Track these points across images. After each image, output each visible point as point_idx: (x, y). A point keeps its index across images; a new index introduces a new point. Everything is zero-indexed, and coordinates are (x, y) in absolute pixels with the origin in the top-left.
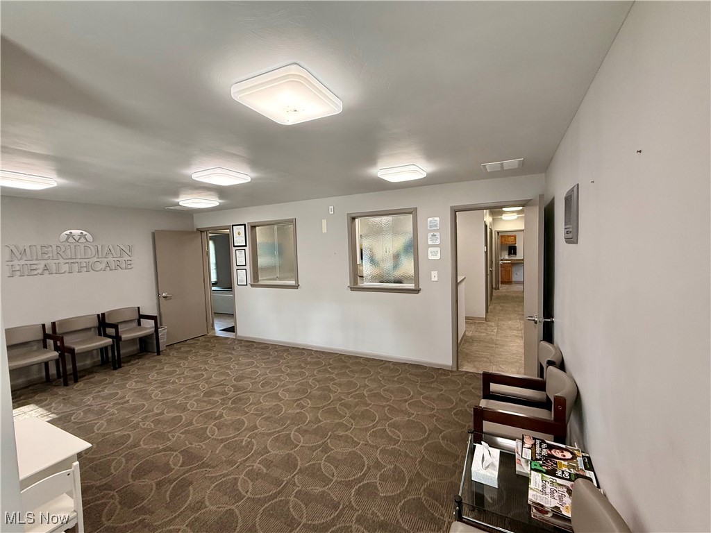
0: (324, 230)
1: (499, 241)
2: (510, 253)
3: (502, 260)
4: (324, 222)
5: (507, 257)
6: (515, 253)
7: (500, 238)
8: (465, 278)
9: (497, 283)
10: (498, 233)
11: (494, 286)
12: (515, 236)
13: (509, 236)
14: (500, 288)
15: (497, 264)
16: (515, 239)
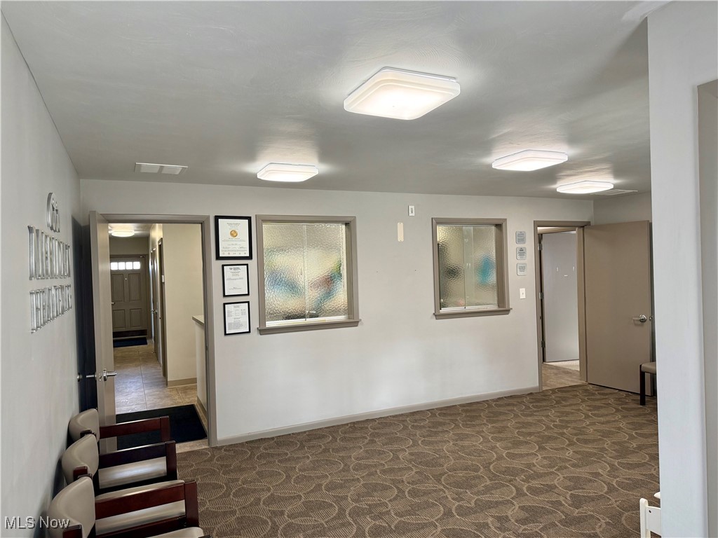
0: (401, 238)
4: (400, 226)
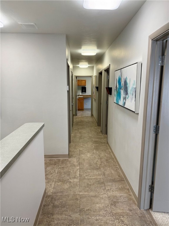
1: (77, 82)
2: (82, 92)
3: (78, 96)
5: (81, 94)
6: (85, 92)
7: (77, 81)
8: (43, 126)
9: (76, 110)
10: (76, 77)
11: (74, 114)
12: (85, 81)
13: (82, 80)
14: (78, 115)
15: (76, 98)
16: (85, 82)
